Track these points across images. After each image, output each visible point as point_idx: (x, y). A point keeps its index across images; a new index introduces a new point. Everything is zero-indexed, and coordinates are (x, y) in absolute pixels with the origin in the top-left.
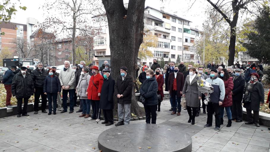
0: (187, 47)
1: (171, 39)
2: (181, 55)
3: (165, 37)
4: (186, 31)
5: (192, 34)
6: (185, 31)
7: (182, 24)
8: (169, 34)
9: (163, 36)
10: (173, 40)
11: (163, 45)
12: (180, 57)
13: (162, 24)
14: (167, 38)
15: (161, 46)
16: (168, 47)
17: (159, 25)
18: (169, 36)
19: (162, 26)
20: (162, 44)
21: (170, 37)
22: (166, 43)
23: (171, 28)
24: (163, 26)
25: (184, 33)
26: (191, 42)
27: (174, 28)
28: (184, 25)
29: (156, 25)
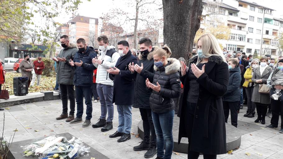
0: (268, 40)
1: (248, 31)
2: (259, 50)
3: (240, 28)
4: (267, 21)
5: (275, 25)
6: (265, 22)
7: (262, 13)
8: (245, 24)
9: (238, 27)
10: (250, 32)
11: (238, 37)
12: (258, 52)
13: (238, 13)
14: (242, 29)
15: (234, 39)
16: (243, 40)
17: (233, 14)
18: (245, 27)
19: (237, 15)
20: (235, 36)
21: (246, 29)
22: (241, 35)
23: (248, 18)
24: (239, 15)
25: (265, 24)
26: (273, 35)
27: (252, 18)
28: (265, 14)
29: (230, 15)
